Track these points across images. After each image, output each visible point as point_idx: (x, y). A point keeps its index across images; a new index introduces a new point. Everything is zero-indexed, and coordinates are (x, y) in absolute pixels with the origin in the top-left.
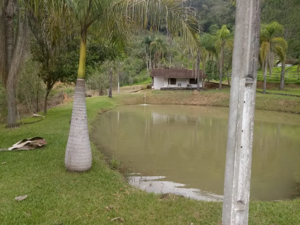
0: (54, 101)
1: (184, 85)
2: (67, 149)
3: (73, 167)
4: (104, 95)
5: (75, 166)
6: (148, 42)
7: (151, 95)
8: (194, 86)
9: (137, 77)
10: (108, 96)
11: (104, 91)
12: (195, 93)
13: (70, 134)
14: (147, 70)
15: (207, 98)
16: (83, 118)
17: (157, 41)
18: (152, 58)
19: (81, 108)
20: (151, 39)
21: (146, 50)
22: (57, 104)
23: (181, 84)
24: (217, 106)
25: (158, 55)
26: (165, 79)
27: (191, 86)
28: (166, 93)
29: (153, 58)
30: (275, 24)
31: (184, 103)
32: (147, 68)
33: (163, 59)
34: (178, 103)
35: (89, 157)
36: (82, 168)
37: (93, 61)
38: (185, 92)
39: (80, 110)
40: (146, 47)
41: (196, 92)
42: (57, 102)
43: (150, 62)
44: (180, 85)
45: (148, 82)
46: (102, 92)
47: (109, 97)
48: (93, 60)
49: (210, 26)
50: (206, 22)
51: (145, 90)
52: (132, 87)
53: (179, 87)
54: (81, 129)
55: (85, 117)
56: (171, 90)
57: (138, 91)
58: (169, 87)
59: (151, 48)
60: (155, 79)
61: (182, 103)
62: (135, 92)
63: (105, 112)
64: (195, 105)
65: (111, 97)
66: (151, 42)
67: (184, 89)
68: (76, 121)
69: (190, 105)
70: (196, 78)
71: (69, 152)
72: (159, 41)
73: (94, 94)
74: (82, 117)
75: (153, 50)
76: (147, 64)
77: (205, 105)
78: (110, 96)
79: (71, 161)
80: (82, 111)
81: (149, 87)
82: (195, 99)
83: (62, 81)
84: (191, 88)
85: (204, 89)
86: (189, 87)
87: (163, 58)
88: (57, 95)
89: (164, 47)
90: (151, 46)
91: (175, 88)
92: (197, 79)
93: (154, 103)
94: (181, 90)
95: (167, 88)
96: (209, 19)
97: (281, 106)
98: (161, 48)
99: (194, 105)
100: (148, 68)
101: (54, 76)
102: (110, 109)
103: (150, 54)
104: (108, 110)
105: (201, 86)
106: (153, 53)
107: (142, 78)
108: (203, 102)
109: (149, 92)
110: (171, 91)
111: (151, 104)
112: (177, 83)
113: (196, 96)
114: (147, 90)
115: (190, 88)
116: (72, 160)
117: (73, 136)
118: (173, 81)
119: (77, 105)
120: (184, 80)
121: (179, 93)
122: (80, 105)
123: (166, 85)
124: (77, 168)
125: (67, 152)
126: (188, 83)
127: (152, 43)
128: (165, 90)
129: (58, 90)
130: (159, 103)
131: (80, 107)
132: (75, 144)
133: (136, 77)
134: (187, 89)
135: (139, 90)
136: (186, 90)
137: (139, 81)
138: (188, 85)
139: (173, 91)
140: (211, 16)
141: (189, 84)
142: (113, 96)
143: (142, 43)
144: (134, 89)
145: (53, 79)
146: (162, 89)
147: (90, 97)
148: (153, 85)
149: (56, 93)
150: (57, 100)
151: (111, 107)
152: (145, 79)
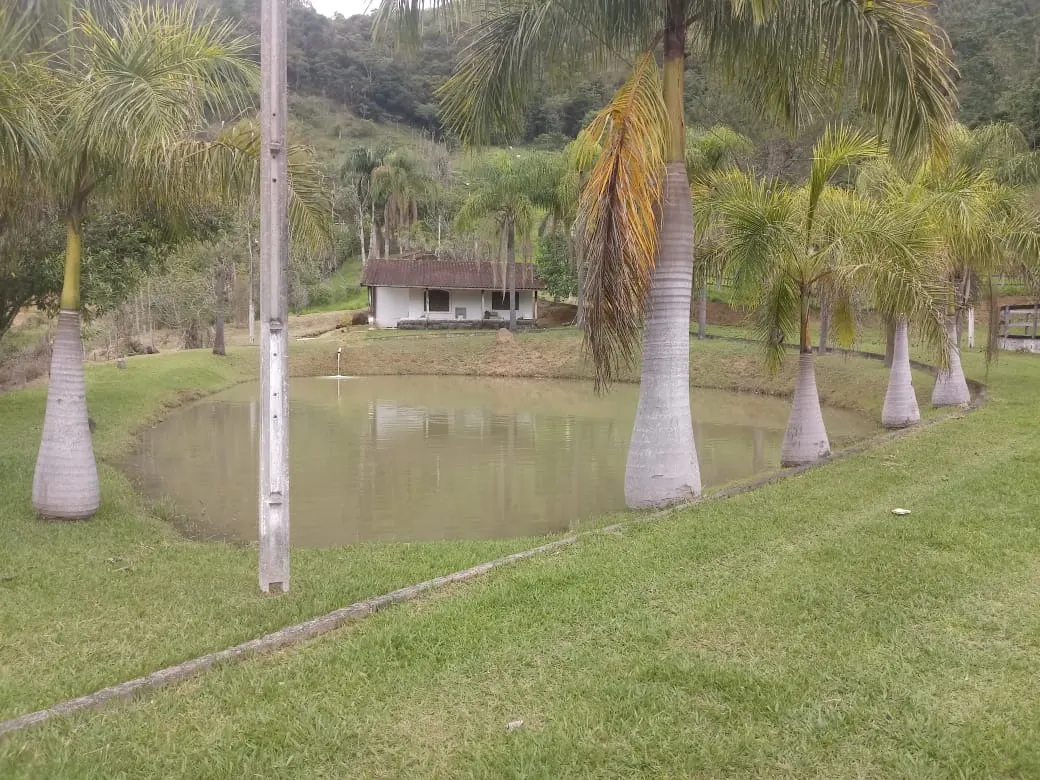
0: (18, 368)
1: (475, 314)
2: (38, 469)
3: (53, 509)
4: (201, 347)
5: (57, 506)
6: (366, 167)
7: (362, 344)
8: (504, 315)
9: (327, 286)
10: (211, 350)
11: (202, 334)
12: (502, 339)
13: (45, 435)
14: (364, 260)
15: (538, 354)
16: (77, 399)
17: (394, 164)
18: (380, 223)
19: (70, 375)
20: (376, 157)
21: (356, 195)
22: (28, 379)
23: (465, 309)
24: (566, 378)
25: (398, 210)
26: (413, 294)
27: (496, 315)
28: (411, 340)
29: (382, 220)
30: (722, 134)
31: (468, 372)
32: (363, 255)
33: (417, 226)
34: (449, 371)
35: (92, 485)
36: (71, 509)
37: (142, 245)
38: (472, 334)
39: (67, 382)
40: (358, 182)
41: (504, 335)
42: (29, 372)
43: (373, 235)
44: (460, 311)
45: (363, 304)
46: (194, 338)
47: (215, 352)
48: (142, 241)
49: (583, 113)
50: (571, 102)
51: (345, 329)
52: (303, 318)
53: (460, 318)
54: (70, 423)
55: (80, 397)
56: (432, 329)
57: (326, 332)
58: (425, 319)
59: (374, 189)
60: (381, 293)
61: (461, 369)
62: (315, 335)
63: (193, 399)
64: (502, 376)
65: (222, 354)
66: (374, 165)
67: (474, 326)
68: (58, 406)
69: (485, 375)
70: (504, 290)
71: (42, 476)
72: (401, 164)
73: (165, 343)
74: (72, 396)
75: (380, 194)
76: (363, 242)
77: (531, 376)
78: (219, 350)
79: (46, 494)
80: (74, 382)
81: (360, 320)
82: (501, 357)
83: (41, 306)
84: (497, 322)
85: (536, 325)
86: (492, 319)
87: (416, 222)
88: (31, 348)
89: (418, 183)
90: (374, 180)
91: (446, 322)
92: (508, 294)
93: (370, 372)
94: (465, 328)
95: (420, 323)
96: (580, 89)
97: (739, 373)
98: (407, 190)
99: (497, 375)
100: (367, 252)
101: (16, 292)
102: (213, 393)
103: (370, 207)
104: (202, 393)
105: (528, 316)
106: (382, 202)
107: (344, 288)
108: (527, 368)
109: (357, 334)
110: (429, 334)
111: (362, 375)
112: (453, 307)
113: (504, 349)
114: (351, 328)
115: (493, 322)
116: (49, 494)
117: (51, 439)
118: (438, 299)
119: (61, 369)
120: (473, 295)
121: (452, 337)
122: (66, 369)
123: (416, 312)
124: (60, 510)
125: (36, 477)
126: (486, 306)
127: (376, 171)
128: (414, 329)
129: (33, 332)
130: (389, 371)
131: (66, 375)
132: (57, 458)
133: (323, 285)
134: (484, 325)
135: (327, 328)
136: (480, 328)
137: (332, 300)
138: (487, 314)
139: (436, 332)
140: (585, 83)
141: (490, 309)
142: (228, 349)
143: (344, 171)
144: (309, 324)
145: (12, 299)
146: (403, 326)
147: (151, 353)
148: (373, 313)
149: (29, 340)
150: (27, 366)
151: (217, 386)
152: (352, 293)
